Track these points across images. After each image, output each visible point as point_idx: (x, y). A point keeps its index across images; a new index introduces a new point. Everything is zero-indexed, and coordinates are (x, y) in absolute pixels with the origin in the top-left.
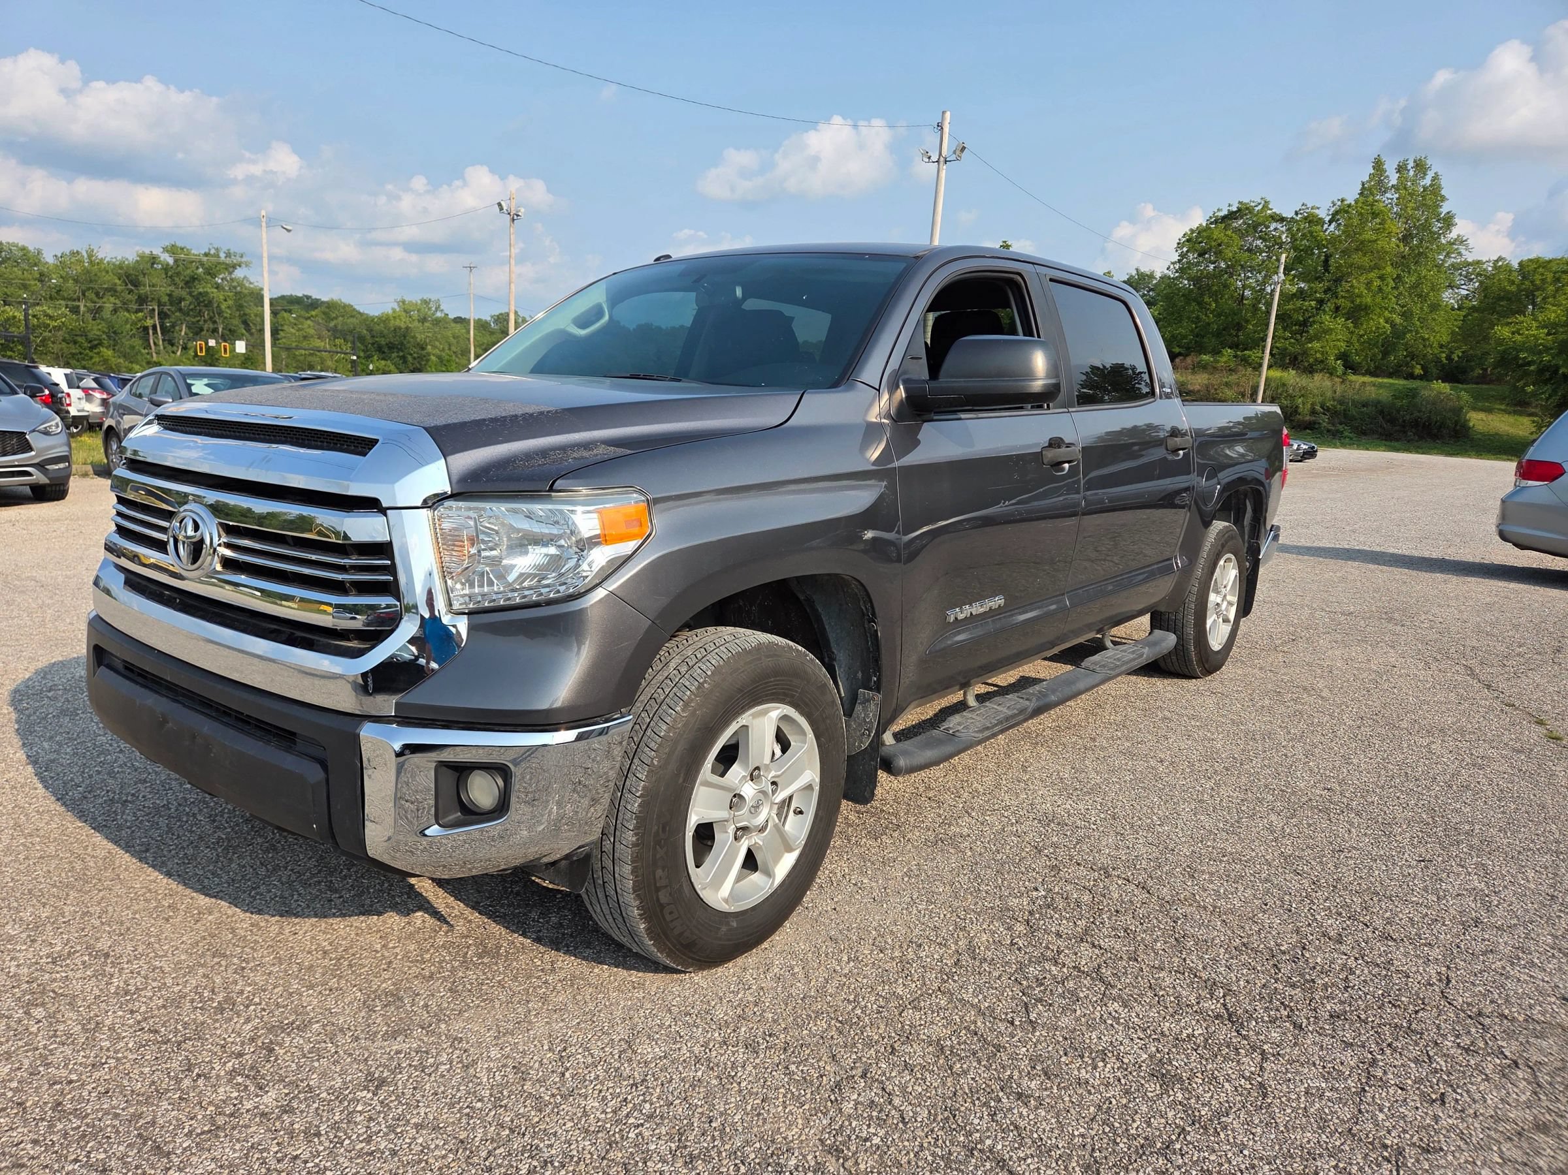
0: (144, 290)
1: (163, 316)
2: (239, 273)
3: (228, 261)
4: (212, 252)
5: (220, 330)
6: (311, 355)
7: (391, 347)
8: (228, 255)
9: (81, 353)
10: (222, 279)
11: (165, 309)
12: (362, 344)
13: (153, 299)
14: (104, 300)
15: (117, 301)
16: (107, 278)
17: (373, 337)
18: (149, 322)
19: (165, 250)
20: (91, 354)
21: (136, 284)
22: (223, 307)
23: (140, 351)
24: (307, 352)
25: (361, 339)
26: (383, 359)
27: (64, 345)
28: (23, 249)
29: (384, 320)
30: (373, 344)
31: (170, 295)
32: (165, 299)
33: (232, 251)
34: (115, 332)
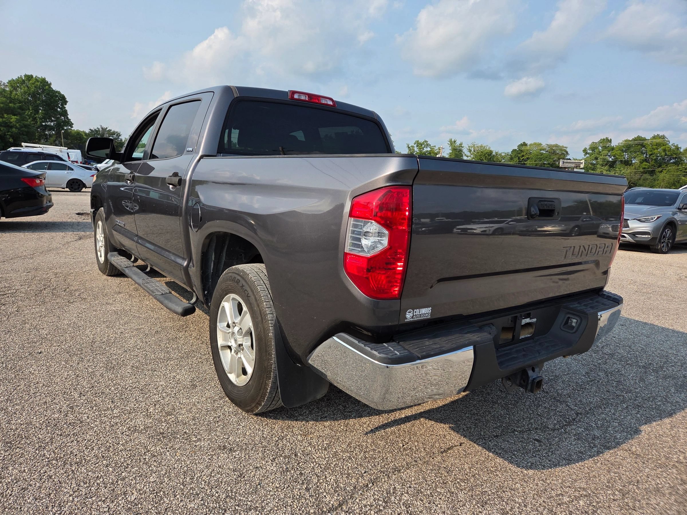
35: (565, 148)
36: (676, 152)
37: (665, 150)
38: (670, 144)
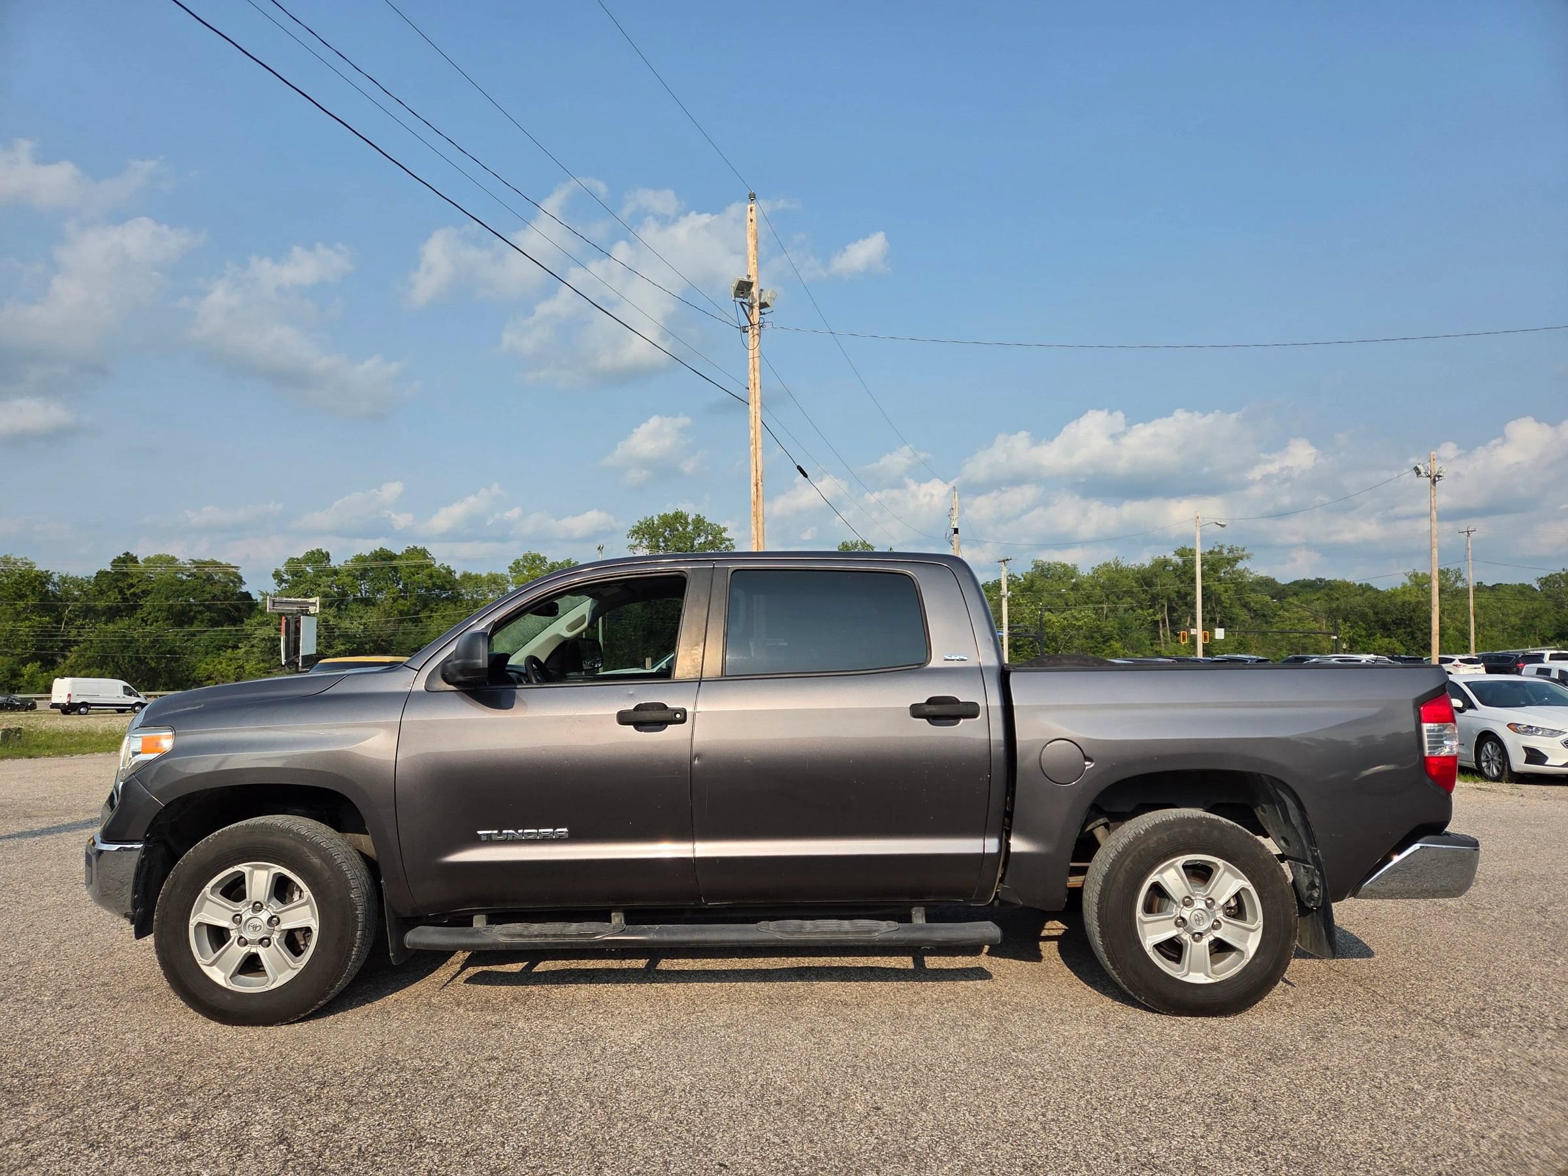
0: (1154, 590)
1: (1171, 610)
2: (1240, 566)
3: (1230, 556)
4: (1216, 550)
5: (1218, 619)
6: (1305, 637)
7: (1398, 623)
8: (1231, 551)
9: (1096, 647)
10: (1224, 573)
11: (1174, 605)
12: (1364, 622)
13: (1163, 597)
14: (1123, 601)
15: (1132, 601)
16: (1126, 582)
17: (1376, 614)
18: (1158, 617)
19: (1177, 553)
20: (1103, 647)
21: (1150, 584)
22: (1223, 598)
23: (1144, 643)
24: (1301, 635)
25: (1363, 616)
26: (1388, 636)
27: (1084, 641)
28: (1064, 566)
29: (1391, 595)
30: (1376, 622)
31: (1178, 592)
32: (1174, 595)
33: (1234, 547)
34: (1126, 628)
35: (234, 570)
36: (448, 579)
37: (431, 576)
38: (437, 566)
